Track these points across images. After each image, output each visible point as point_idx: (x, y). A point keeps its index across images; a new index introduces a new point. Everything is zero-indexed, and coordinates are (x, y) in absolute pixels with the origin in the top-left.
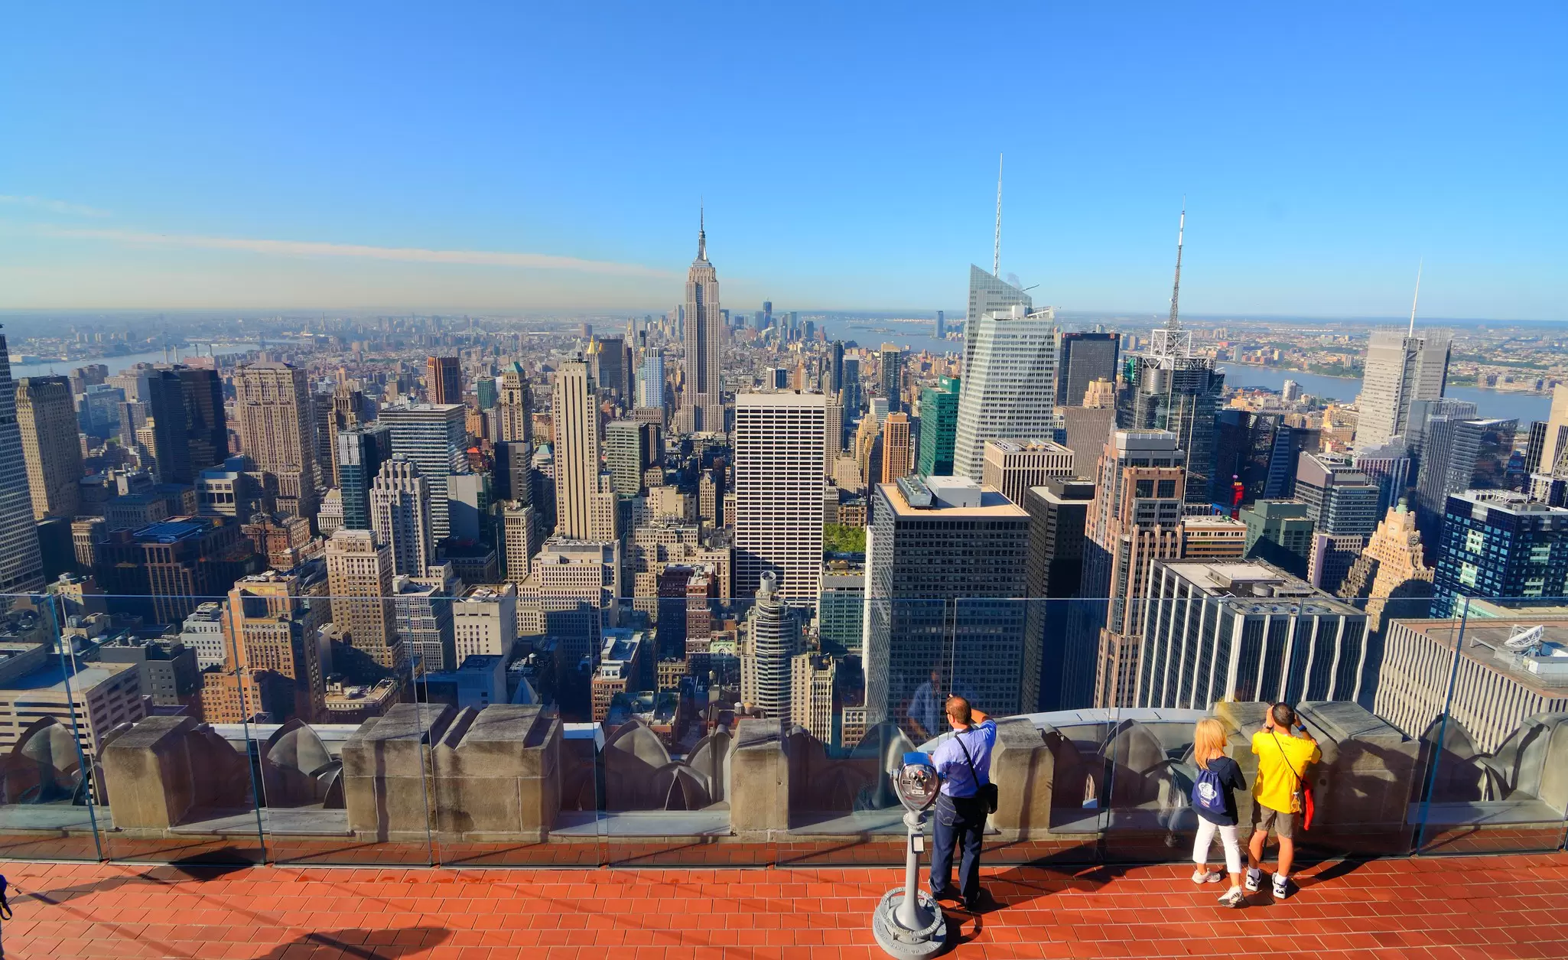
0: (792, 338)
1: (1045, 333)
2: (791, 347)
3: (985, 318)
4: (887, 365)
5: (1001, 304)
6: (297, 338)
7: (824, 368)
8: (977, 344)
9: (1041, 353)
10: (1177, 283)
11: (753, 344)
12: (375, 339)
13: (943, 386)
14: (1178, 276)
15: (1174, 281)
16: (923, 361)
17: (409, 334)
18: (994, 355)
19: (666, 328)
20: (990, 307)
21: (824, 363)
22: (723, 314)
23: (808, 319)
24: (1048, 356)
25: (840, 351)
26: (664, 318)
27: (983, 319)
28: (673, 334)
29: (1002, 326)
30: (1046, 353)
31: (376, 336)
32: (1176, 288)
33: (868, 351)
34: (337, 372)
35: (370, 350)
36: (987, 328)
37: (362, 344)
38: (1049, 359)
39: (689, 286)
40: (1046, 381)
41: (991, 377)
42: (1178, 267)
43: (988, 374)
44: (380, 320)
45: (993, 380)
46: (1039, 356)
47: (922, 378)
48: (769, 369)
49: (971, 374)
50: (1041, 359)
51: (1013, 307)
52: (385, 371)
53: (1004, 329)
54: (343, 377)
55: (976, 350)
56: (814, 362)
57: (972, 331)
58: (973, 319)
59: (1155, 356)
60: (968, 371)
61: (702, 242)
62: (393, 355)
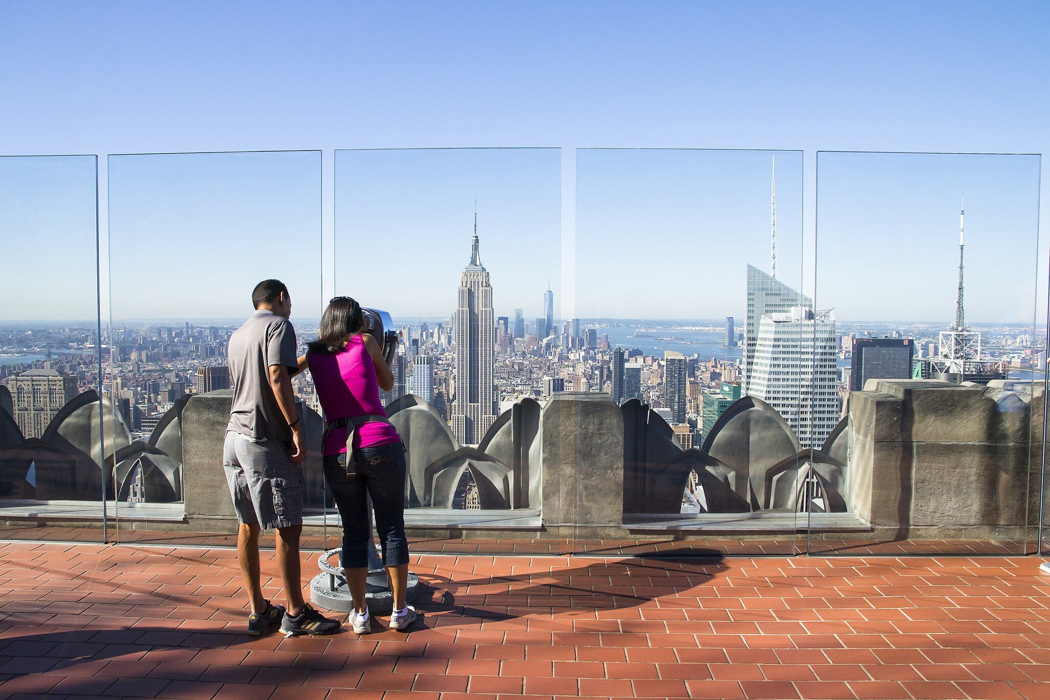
0: (573, 346)
1: (826, 336)
2: (572, 356)
3: (764, 320)
4: (670, 373)
5: (780, 305)
6: (81, 349)
7: (605, 378)
8: (757, 348)
9: (823, 357)
10: (961, 284)
11: (534, 353)
12: (153, 349)
13: (725, 393)
14: (961, 277)
15: (958, 282)
16: (712, 370)
17: (186, 344)
18: (775, 359)
19: (442, 337)
20: (768, 309)
21: (605, 372)
22: (502, 322)
23: (591, 327)
24: (830, 360)
25: (620, 358)
26: (440, 326)
27: (762, 321)
28: (449, 343)
29: (781, 329)
30: (828, 357)
31: (155, 345)
32: (961, 289)
33: (654, 360)
34: (115, 382)
35: (147, 360)
36: (766, 329)
37: (140, 355)
38: (832, 363)
39: (461, 293)
40: (829, 387)
41: (772, 383)
42: (961, 268)
43: (769, 380)
44: (159, 331)
45: (774, 386)
46: (821, 360)
47: (709, 387)
48: (546, 378)
49: (752, 380)
50: (823, 363)
51: (793, 308)
52: (158, 381)
53: (784, 332)
54: (120, 386)
55: (756, 354)
56: (597, 372)
57: (751, 335)
58: (751, 321)
59: (943, 360)
60: (749, 377)
61: (476, 247)
62: (169, 366)
